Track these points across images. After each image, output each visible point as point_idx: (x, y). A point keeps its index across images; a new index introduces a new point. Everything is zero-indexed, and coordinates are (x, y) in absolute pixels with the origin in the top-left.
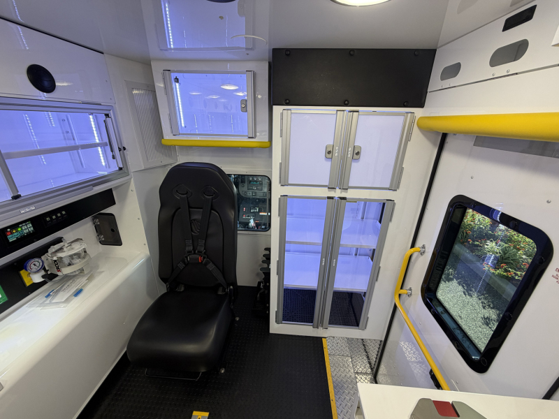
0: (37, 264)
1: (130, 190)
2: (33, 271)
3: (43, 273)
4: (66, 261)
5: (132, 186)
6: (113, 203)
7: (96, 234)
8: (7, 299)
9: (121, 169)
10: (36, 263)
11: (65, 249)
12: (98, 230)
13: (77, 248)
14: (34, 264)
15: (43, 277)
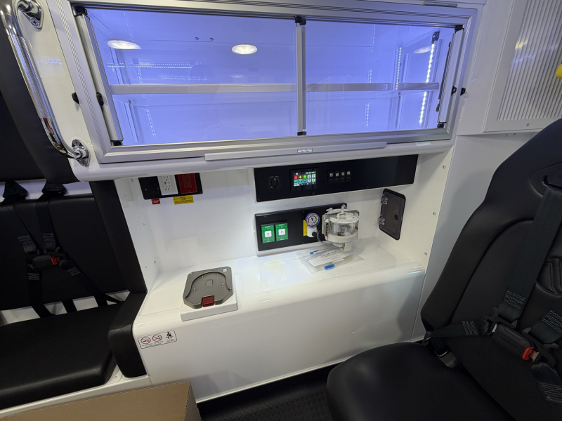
0: (314, 220)
1: (441, 166)
2: (310, 224)
3: (315, 230)
4: (336, 229)
5: (448, 160)
6: (411, 181)
7: (379, 216)
8: (287, 238)
9: (441, 126)
10: (314, 218)
11: (338, 215)
12: (384, 211)
13: (349, 219)
14: (313, 219)
15: (314, 234)
